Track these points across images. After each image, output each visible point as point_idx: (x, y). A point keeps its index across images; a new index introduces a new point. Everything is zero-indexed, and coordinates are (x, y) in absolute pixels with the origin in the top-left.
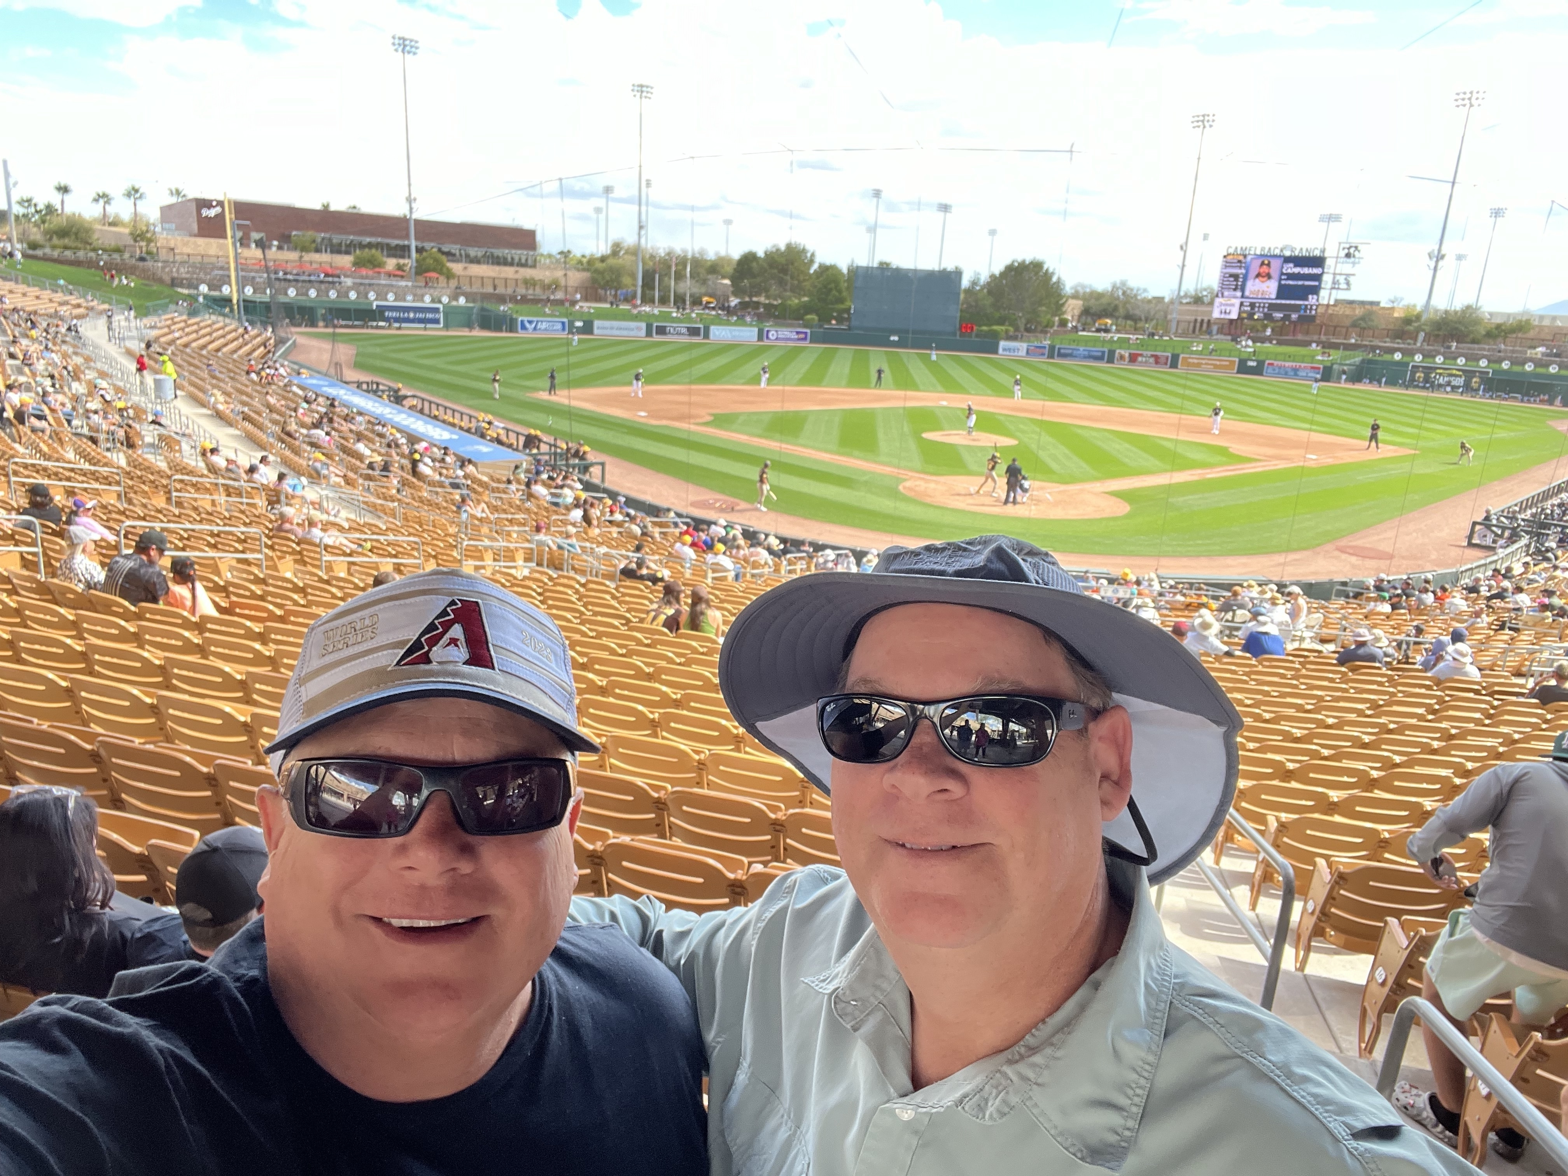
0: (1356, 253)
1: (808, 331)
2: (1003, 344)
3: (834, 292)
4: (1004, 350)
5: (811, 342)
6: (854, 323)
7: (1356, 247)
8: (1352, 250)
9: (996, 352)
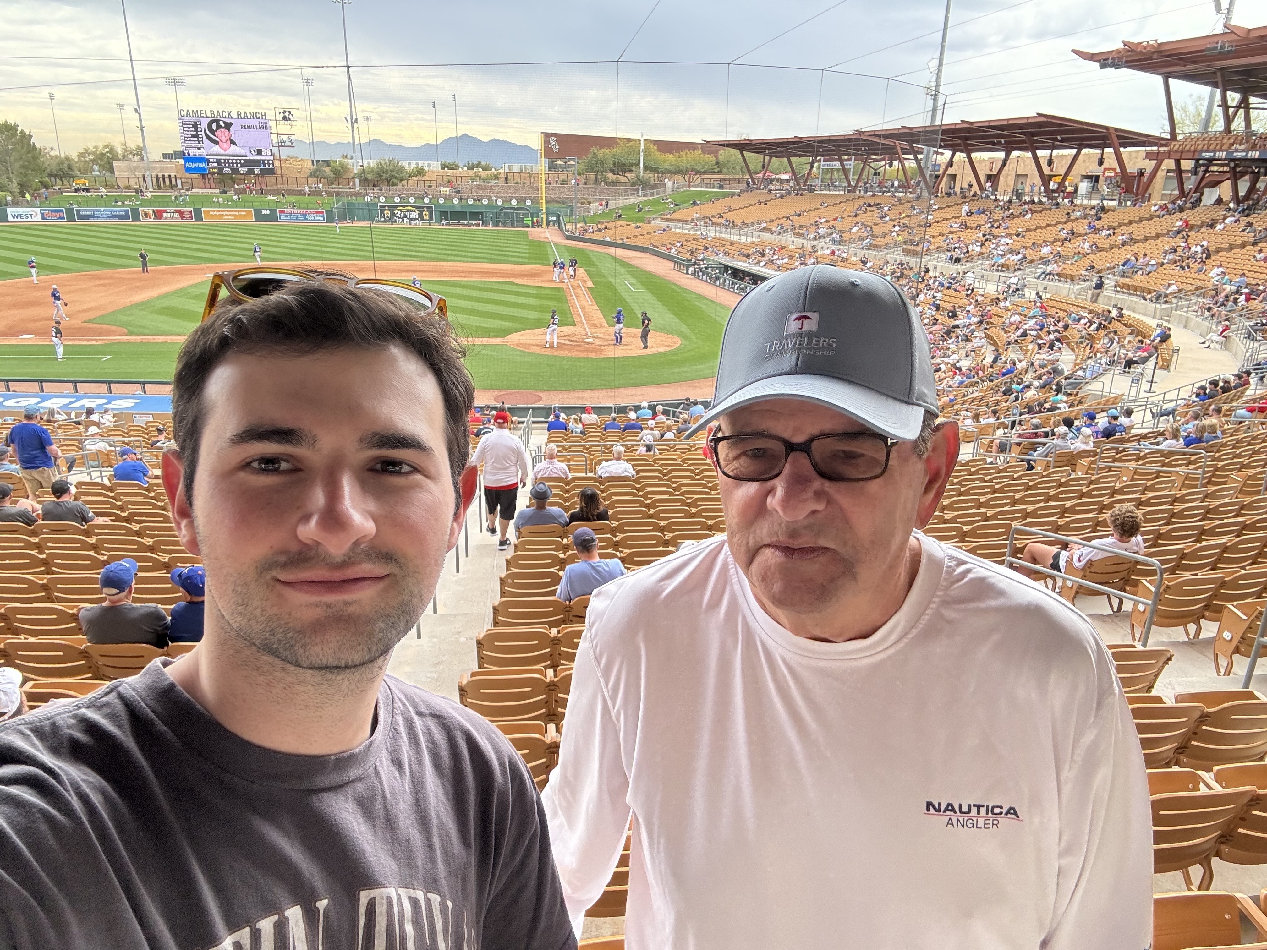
0: (291, 117)
7: (290, 112)
8: (287, 114)
9: (6, 219)
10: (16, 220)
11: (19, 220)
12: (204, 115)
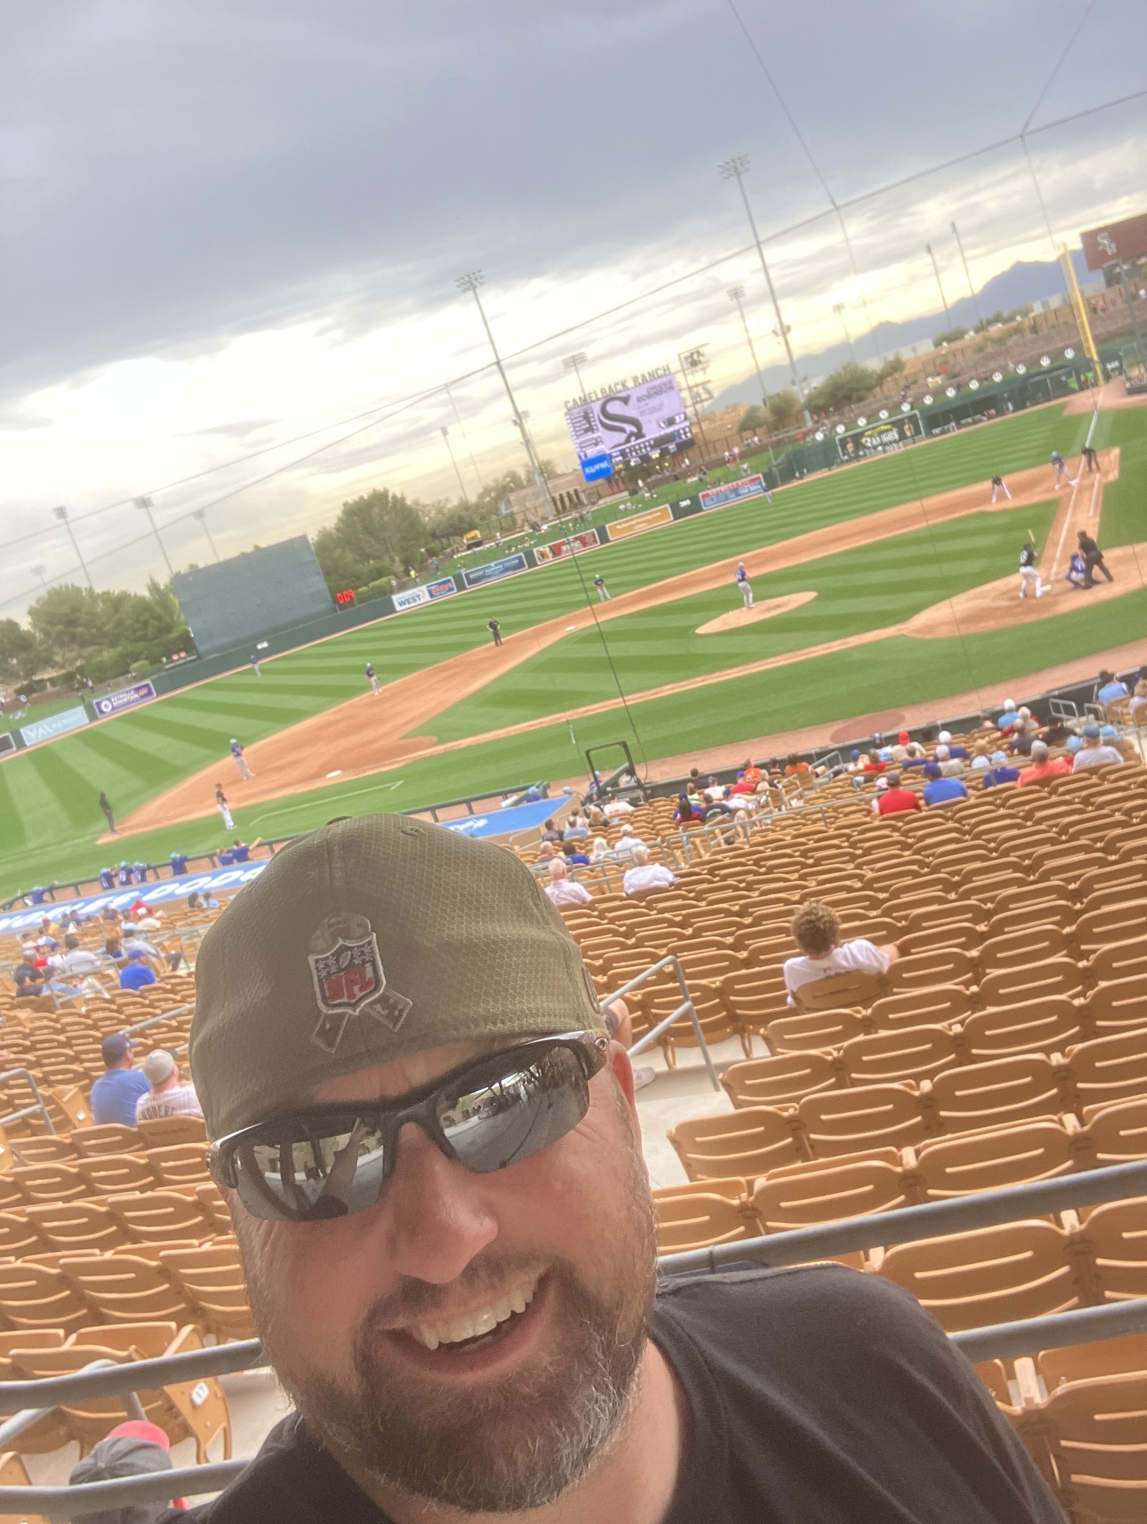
0: (701, 358)
1: (148, 681)
2: (396, 598)
3: (153, 622)
4: (401, 604)
5: (158, 695)
6: (201, 648)
7: (698, 353)
8: (695, 357)
9: (393, 610)
10: (404, 607)
11: (407, 606)
12: (594, 398)
